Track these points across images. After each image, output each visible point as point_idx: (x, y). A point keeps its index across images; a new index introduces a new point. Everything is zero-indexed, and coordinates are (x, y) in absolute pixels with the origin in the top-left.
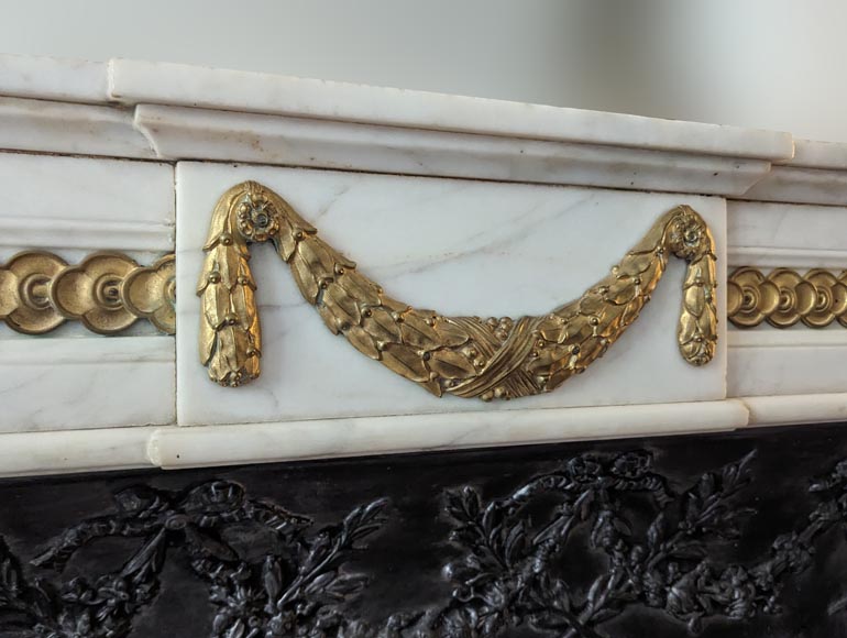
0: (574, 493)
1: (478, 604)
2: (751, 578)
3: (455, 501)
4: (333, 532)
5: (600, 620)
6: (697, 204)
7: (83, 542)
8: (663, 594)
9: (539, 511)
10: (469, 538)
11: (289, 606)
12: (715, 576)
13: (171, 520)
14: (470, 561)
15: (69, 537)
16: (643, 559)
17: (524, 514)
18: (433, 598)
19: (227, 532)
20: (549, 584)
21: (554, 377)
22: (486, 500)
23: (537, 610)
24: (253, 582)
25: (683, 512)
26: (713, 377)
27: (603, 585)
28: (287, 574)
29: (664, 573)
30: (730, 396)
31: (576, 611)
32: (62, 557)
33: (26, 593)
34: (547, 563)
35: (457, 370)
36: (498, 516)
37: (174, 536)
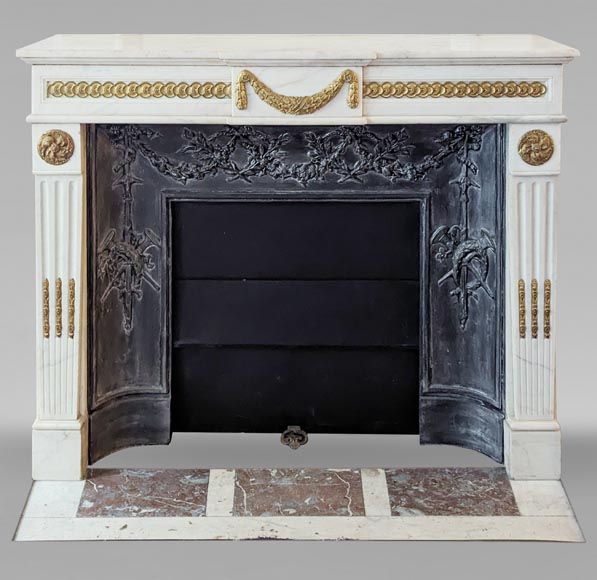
0: (345, 137)
1: (319, 164)
2: (414, 168)
3: (308, 135)
4: (276, 140)
5: (359, 174)
6: (353, 69)
7: (218, 137)
8: (380, 168)
9: (335, 140)
10: (314, 146)
11: (266, 157)
12: (401, 166)
13: (236, 133)
14: (315, 152)
15: (216, 135)
16: (373, 158)
17: (330, 140)
18: (305, 161)
19: (250, 137)
20: (340, 161)
21: (311, 110)
22: (317, 135)
23: (337, 168)
24: (257, 150)
25: (386, 145)
26: (359, 110)
27: (359, 164)
28: (265, 150)
29: (381, 163)
30: (363, 115)
31: (350, 171)
32: (214, 139)
33: (207, 146)
34: (339, 155)
35: (287, 109)
36: (322, 140)
37: (237, 137)
